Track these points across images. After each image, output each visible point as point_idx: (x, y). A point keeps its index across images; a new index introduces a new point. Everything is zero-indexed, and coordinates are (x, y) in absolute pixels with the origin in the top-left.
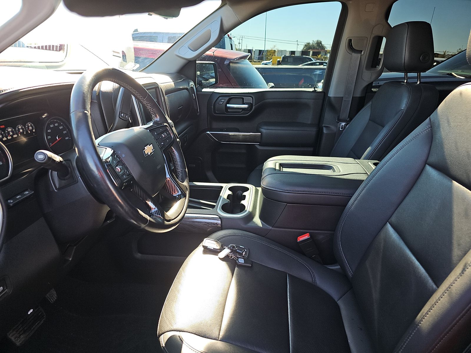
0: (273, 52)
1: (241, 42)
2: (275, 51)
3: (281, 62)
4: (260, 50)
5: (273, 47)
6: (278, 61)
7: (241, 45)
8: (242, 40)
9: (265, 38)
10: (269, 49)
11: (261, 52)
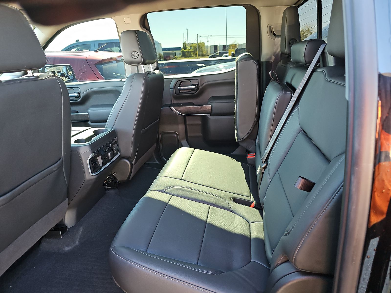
0: (234, 46)
1: (209, 40)
3: (234, 54)
4: (223, 46)
5: (234, 42)
6: (232, 53)
7: (209, 42)
8: (210, 38)
9: (226, 35)
10: (231, 44)
11: (224, 47)
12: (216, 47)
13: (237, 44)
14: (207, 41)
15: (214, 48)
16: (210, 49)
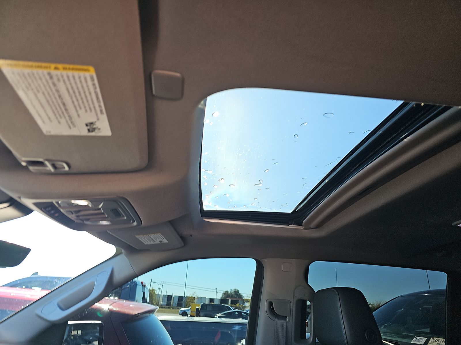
0: (193, 299)
2: (195, 297)
4: (179, 297)
5: (193, 294)
8: (163, 285)
9: (185, 284)
10: (189, 296)
11: (181, 298)
12: (169, 298)
13: (196, 297)
14: (159, 289)
15: (167, 298)
16: (162, 299)
